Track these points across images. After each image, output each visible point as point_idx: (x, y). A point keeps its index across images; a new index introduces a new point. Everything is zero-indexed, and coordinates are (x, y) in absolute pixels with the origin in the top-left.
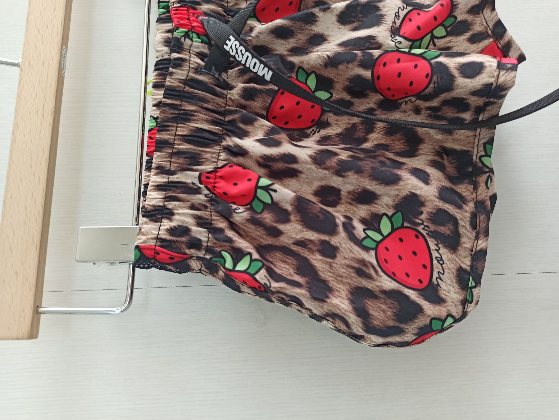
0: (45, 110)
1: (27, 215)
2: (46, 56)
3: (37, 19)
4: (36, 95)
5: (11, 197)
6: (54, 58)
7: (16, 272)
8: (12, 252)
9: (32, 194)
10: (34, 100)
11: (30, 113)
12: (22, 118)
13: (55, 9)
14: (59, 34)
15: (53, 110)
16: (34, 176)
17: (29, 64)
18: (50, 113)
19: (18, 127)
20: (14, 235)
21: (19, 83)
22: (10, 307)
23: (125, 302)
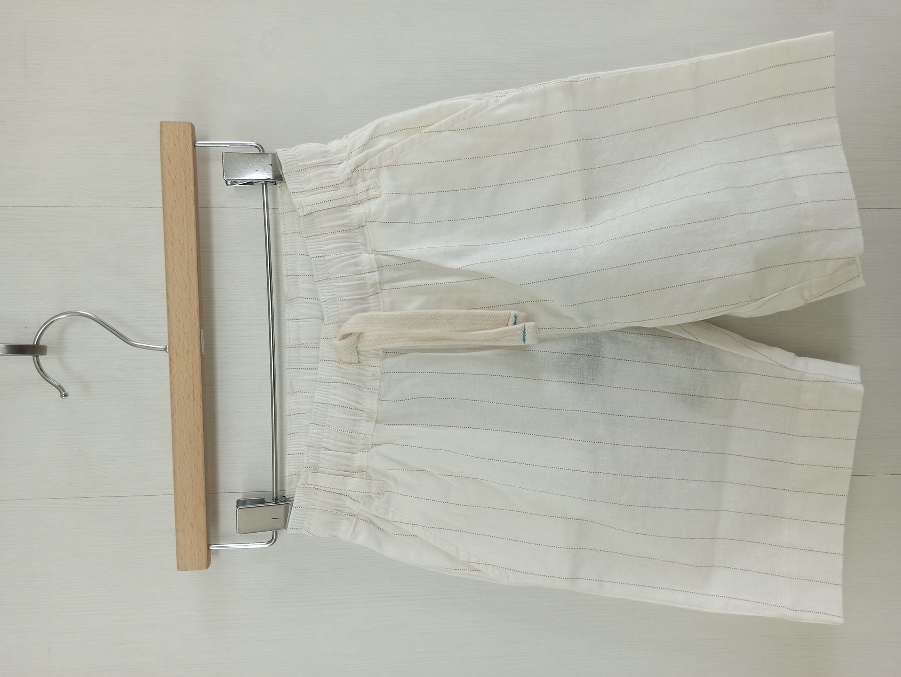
0: (195, 394)
1: (193, 481)
2: (189, 345)
3: (176, 309)
4: (186, 381)
5: (179, 468)
6: (196, 346)
7: (191, 524)
8: (186, 509)
9: (195, 465)
10: (185, 386)
11: (183, 398)
12: (178, 403)
13: (190, 299)
14: (197, 323)
15: (201, 393)
16: (194, 449)
17: (176, 354)
18: (199, 397)
19: (176, 410)
20: (186, 496)
21: (171, 372)
22: (191, 549)
23: (273, 538)
